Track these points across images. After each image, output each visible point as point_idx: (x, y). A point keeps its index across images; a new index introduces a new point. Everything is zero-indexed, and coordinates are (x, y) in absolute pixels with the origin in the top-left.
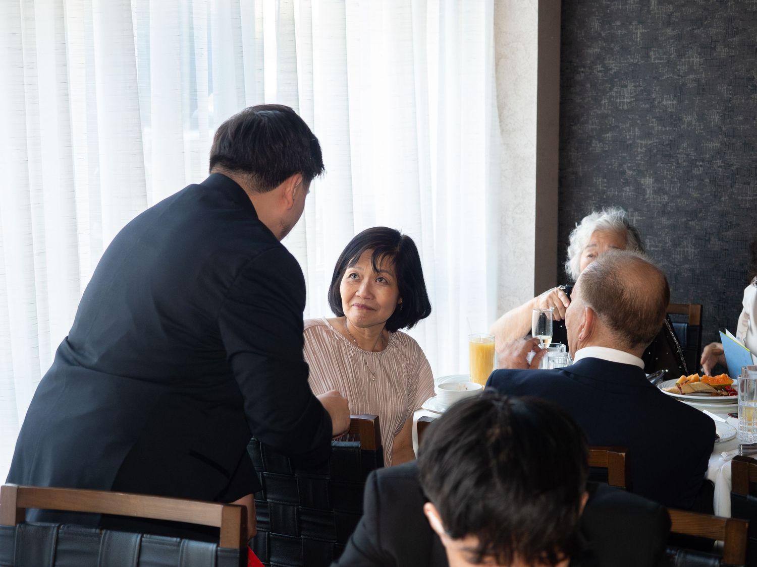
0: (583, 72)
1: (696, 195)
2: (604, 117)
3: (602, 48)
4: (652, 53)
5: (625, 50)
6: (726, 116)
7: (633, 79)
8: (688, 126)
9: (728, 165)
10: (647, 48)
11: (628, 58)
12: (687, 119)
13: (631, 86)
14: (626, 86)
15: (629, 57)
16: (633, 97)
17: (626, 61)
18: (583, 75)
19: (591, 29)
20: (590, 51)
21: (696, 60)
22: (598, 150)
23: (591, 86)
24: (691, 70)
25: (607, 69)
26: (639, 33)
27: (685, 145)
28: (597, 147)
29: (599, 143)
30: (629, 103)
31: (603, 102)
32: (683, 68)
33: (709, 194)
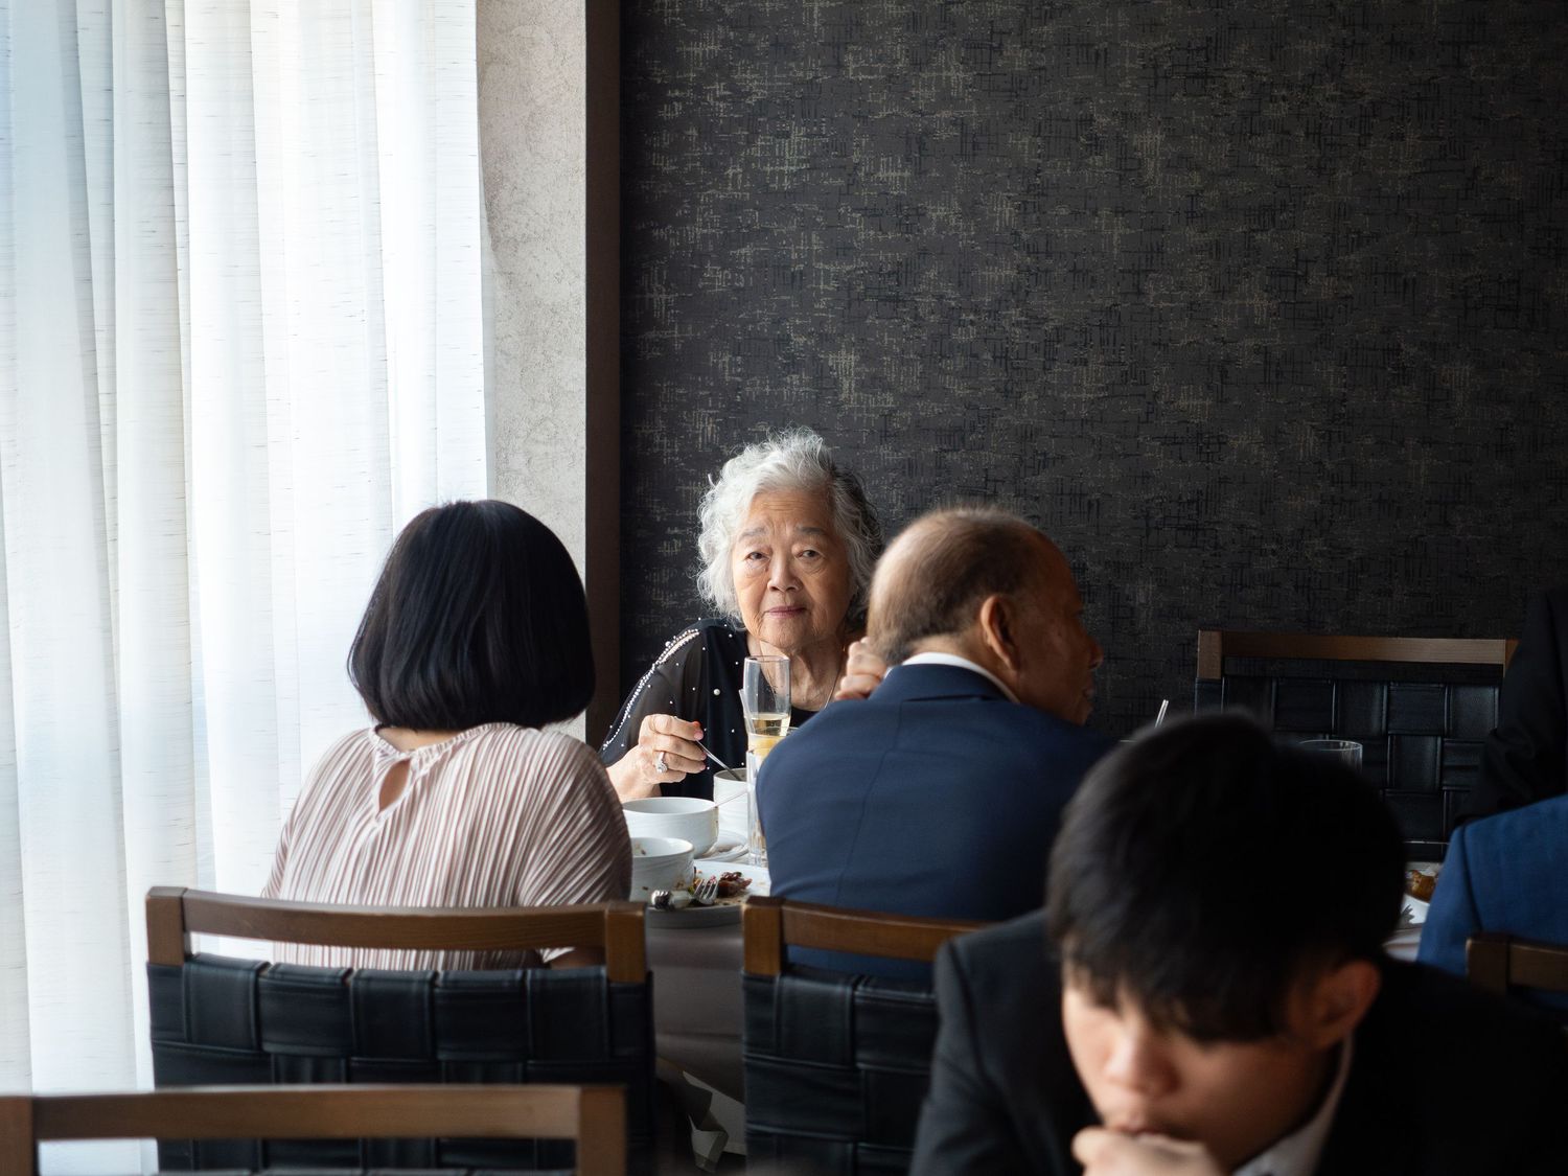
0: (677, 99)
1: (960, 390)
2: (733, 207)
3: (727, 43)
4: (848, 58)
5: (782, 48)
6: (1030, 208)
7: (803, 116)
8: (939, 230)
9: (1034, 321)
10: (837, 46)
11: (791, 69)
12: (937, 212)
13: (798, 135)
14: (787, 135)
15: (793, 65)
16: (804, 161)
17: (784, 76)
18: (678, 106)
20: (697, 50)
21: (956, 75)
22: (720, 287)
23: (700, 133)
24: (945, 99)
25: (738, 94)
26: (816, 8)
27: (932, 274)
28: (716, 279)
29: (723, 269)
30: (795, 174)
31: (730, 172)
32: (925, 94)
33: (993, 389)
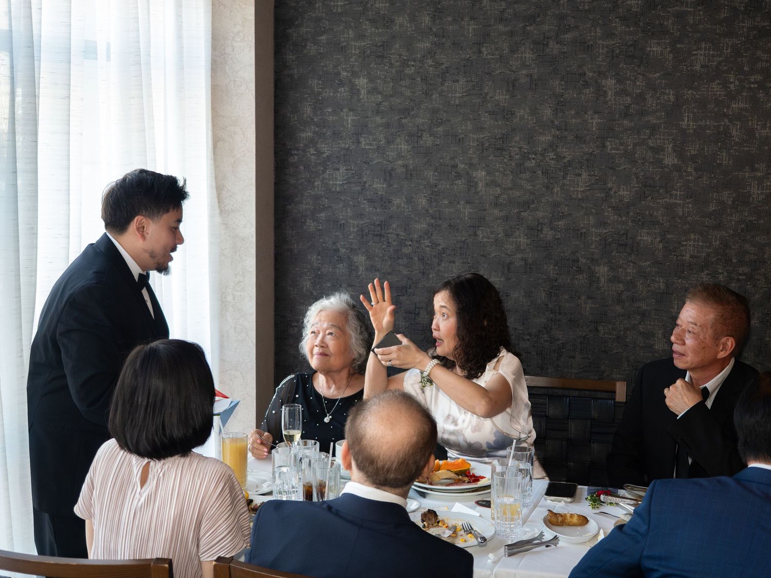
0: (296, 154)
1: (405, 272)
2: (317, 198)
3: (315, 133)
4: (362, 140)
5: (336, 135)
6: (433, 200)
7: (344, 162)
8: (397, 208)
9: (434, 245)
10: (358, 134)
11: (340, 143)
12: (397, 201)
13: (343, 169)
14: (338, 170)
15: (341, 142)
16: (345, 180)
17: (337, 146)
18: (296, 157)
19: (304, 114)
20: (303, 135)
21: (404, 147)
22: (312, 229)
23: (304, 168)
24: (399, 156)
25: (319, 153)
26: (350, 120)
27: (394, 226)
28: (311, 226)
29: (313, 222)
30: (341, 185)
31: (316, 183)
32: (392, 154)
33: (418, 272)
